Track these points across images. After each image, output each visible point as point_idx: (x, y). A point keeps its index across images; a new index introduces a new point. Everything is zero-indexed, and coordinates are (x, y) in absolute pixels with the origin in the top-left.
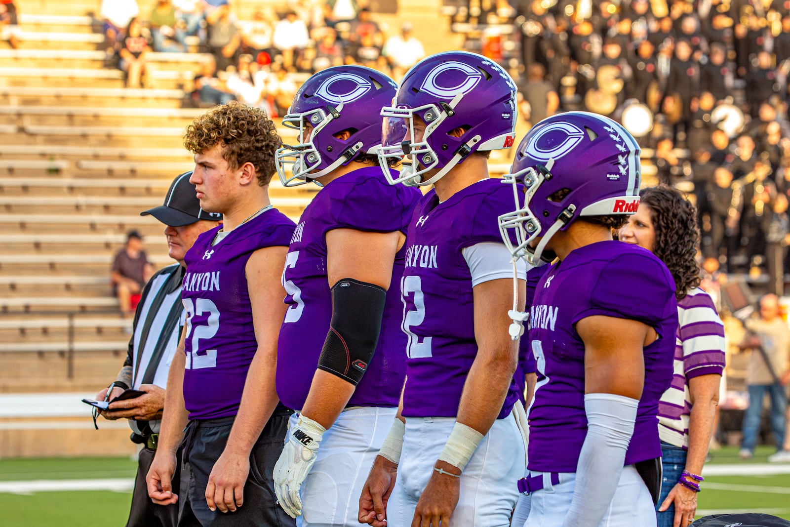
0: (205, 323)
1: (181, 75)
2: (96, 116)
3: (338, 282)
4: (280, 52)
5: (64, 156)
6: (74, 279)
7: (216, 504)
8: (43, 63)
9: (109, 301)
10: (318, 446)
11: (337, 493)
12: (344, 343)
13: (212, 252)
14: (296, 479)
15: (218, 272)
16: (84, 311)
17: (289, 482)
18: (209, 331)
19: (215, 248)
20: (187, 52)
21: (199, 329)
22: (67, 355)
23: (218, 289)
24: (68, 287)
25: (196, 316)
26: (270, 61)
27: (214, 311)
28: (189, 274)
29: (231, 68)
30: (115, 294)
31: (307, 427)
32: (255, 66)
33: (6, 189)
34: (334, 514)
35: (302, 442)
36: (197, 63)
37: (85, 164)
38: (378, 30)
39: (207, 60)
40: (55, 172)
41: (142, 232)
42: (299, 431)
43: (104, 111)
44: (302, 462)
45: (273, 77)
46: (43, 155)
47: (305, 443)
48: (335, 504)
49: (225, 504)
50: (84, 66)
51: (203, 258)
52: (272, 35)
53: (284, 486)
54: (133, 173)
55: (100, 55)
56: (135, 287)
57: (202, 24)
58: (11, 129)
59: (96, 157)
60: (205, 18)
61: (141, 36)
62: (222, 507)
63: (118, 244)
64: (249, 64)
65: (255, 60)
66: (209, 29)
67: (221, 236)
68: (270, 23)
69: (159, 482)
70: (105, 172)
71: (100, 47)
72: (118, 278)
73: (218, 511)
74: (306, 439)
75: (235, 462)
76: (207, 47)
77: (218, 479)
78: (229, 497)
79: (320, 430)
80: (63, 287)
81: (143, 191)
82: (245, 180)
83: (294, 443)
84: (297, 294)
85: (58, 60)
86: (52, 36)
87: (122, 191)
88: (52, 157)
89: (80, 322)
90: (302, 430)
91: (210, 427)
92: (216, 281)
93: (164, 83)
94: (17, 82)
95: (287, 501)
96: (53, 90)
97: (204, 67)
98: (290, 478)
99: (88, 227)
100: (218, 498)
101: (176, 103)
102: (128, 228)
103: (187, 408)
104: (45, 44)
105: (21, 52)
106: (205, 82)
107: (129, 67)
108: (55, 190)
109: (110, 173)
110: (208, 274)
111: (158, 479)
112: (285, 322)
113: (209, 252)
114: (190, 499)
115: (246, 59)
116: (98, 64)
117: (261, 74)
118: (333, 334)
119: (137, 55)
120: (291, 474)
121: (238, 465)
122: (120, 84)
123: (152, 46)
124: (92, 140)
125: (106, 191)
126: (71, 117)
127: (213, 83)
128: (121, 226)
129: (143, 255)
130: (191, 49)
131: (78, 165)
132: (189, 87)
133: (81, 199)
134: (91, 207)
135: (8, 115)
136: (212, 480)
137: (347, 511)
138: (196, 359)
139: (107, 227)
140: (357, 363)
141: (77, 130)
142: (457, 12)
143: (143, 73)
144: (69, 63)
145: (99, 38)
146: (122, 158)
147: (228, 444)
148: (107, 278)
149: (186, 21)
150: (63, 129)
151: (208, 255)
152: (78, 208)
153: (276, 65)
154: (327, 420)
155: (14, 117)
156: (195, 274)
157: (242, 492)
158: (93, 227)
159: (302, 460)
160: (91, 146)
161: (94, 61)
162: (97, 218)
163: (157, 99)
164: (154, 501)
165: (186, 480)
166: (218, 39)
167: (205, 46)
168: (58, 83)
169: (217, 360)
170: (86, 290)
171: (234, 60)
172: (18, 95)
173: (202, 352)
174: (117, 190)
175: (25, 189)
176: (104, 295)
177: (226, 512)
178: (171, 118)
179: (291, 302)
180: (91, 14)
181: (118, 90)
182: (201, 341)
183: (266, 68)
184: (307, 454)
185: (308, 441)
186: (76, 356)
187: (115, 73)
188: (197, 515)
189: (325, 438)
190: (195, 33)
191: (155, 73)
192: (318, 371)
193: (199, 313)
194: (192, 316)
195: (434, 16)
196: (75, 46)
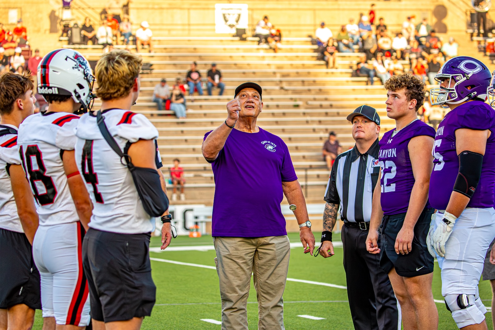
0: (390, 172)
1: (351, 63)
2: (314, 81)
3: (462, 152)
4: (395, 51)
5: (300, 99)
6: (306, 154)
7: (399, 251)
8: (291, 59)
9: (322, 163)
10: (453, 226)
11: (460, 247)
12: (466, 179)
13: (392, 140)
14: (443, 240)
15: (395, 149)
16: (311, 167)
17: (440, 241)
18: (392, 175)
19: (393, 138)
20: (354, 52)
21: (387, 174)
22: (304, 187)
23: (395, 156)
24: (304, 157)
25: (385, 169)
26: (391, 55)
27: (394, 166)
28: (382, 150)
29: (373, 59)
30: (325, 160)
31: (449, 217)
32: (384, 58)
33: (276, 114)
34: (458, 255)
35: (446, 223)
36: (358, 57)
37: (310, 103)
38: (439, 40)
39: (363, 55)
40: (297, 106)
41: (336, 132)
42: (445, 218)
43: (317, 79)
44: (446, 232)
45: (391, 62)
46: (291, 99)
47: (448, 224)
48: (459, 251)
49: (404, 251)
50: (308, 59)
51: (388, 143)
52: (392, 43)
53: (438, 243)
54: (331, 106)
55: (316, 54)
56: (334, 156)
57: (360, 39)
58: (277, 88)
59: (315, 99)
60: (361, 37)
61: (333, 45)
62: (402, 252)
63: (325, 138)
64: (382, 56)
65: (384, 55)
66: (363, 42)
67: (395, 133)
68: (391, 38)
69: (372, 243)
70: (319, 106)
71: (315, 51)
72: (326, 153)
73: (400, 253)
74: (448, 222)
75: (408, 232)
76: (363, 50)
77: (400, 240)
78: (405, 248)
79: (454, 218)
80: (302, 157)
81: (336, 114)
82: (411, 107)
83: (443, 224)
84: (441, 158)
85: (297, 57)
86: (294, 47)
87: (327, 114)
88: (295, 100)
89: (310, 173)
90: (446, 218)
91: (394, 218)
92: (394, 152)
93: (343, 66)
94: (279, 67)
95: (439, 250)
96: (295, 70)
97: (361, 59)
98: (441, 239)
99: (312, 130)
100: (401, 248)
101: (350, 75)
102: (329, 131)
103: (383, 210)
104: (291, 50)
105: (279, 54)
106: (362, 65)
107: (328, 59)
108: (297, 114)
109: (321, 106)
110: (390, 150)
111: (371, 242)
112: (434, 170)
113: (390, 140)
114: (386, 250)
115: (379, 55)
116: (315, 59)
117: (387, 61)
118: (460, 176)
119: (332, 54)
120: (441, 238)
121: (409, 233)
122: (325, 67)
123: (338, 49)
124: (313, 92)
125: (319, 114)
126: (303, 82)
127: (366, 66)
128: (327, 130)
129: (337, 142)
130: (355, 51)
131: (307, 103)
132: (355, 68)
133: (309, 118)
134: (313, 122)
135: (276, 81)
136: (397, 240)
137: (464, 255)
138: (386, 188)
139: (320, 130)
140: (471, 188)
141: (306, 88)
142: (474, 31)
143: (334, 62)
144: (302, 58)
145: (316, 47)
146: (326, 99)
147: (404, 224)
148: (321, 153)
149: (353, 39)
150: (300, 87)
151: (390, 141)
152: (307, 122)
153: (393, 57)
154: (458, 214)
155: (278, 83)
156: (384, 150)
157: (411, 245)
158: (314, 130)
159: (446, 231)
160: (312, 95)
161: (313, 57)
162: (316, 126)
163: (341, 73)
164: (370, 252)
165: (383, 241)
166: (367, 46)
167: (362, 49)
168: (297, 67)
169: (396, 188)
170: (312, 158)
171: (375, 55)
172: (280, 73)
173: (388, 185)
174: (324, 114)
175: (284, 114)
176: (319, 160)
177: (404, 254)
178: (347, 81)
179: (437, 162)
180: (310, 36)
181: (324, 70)
182: (388, 180)
183: (389, 58)
184: (449, 229)
185: (449, 223)
186: (308, 187)
187: (322, 62)
188: (389, 257)
189: (456, 221)
190: (357, 43)
191: (339, 61)
192: (453, 192)
193: (387, 167)
194: (384, 169)
195: (464, 33)
196: (305, 51)
